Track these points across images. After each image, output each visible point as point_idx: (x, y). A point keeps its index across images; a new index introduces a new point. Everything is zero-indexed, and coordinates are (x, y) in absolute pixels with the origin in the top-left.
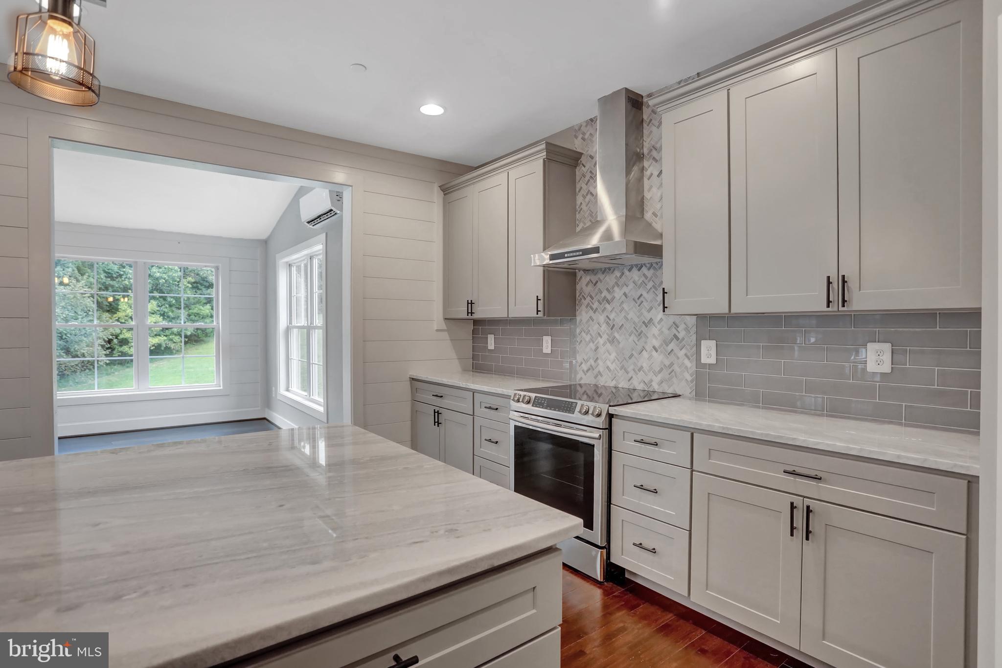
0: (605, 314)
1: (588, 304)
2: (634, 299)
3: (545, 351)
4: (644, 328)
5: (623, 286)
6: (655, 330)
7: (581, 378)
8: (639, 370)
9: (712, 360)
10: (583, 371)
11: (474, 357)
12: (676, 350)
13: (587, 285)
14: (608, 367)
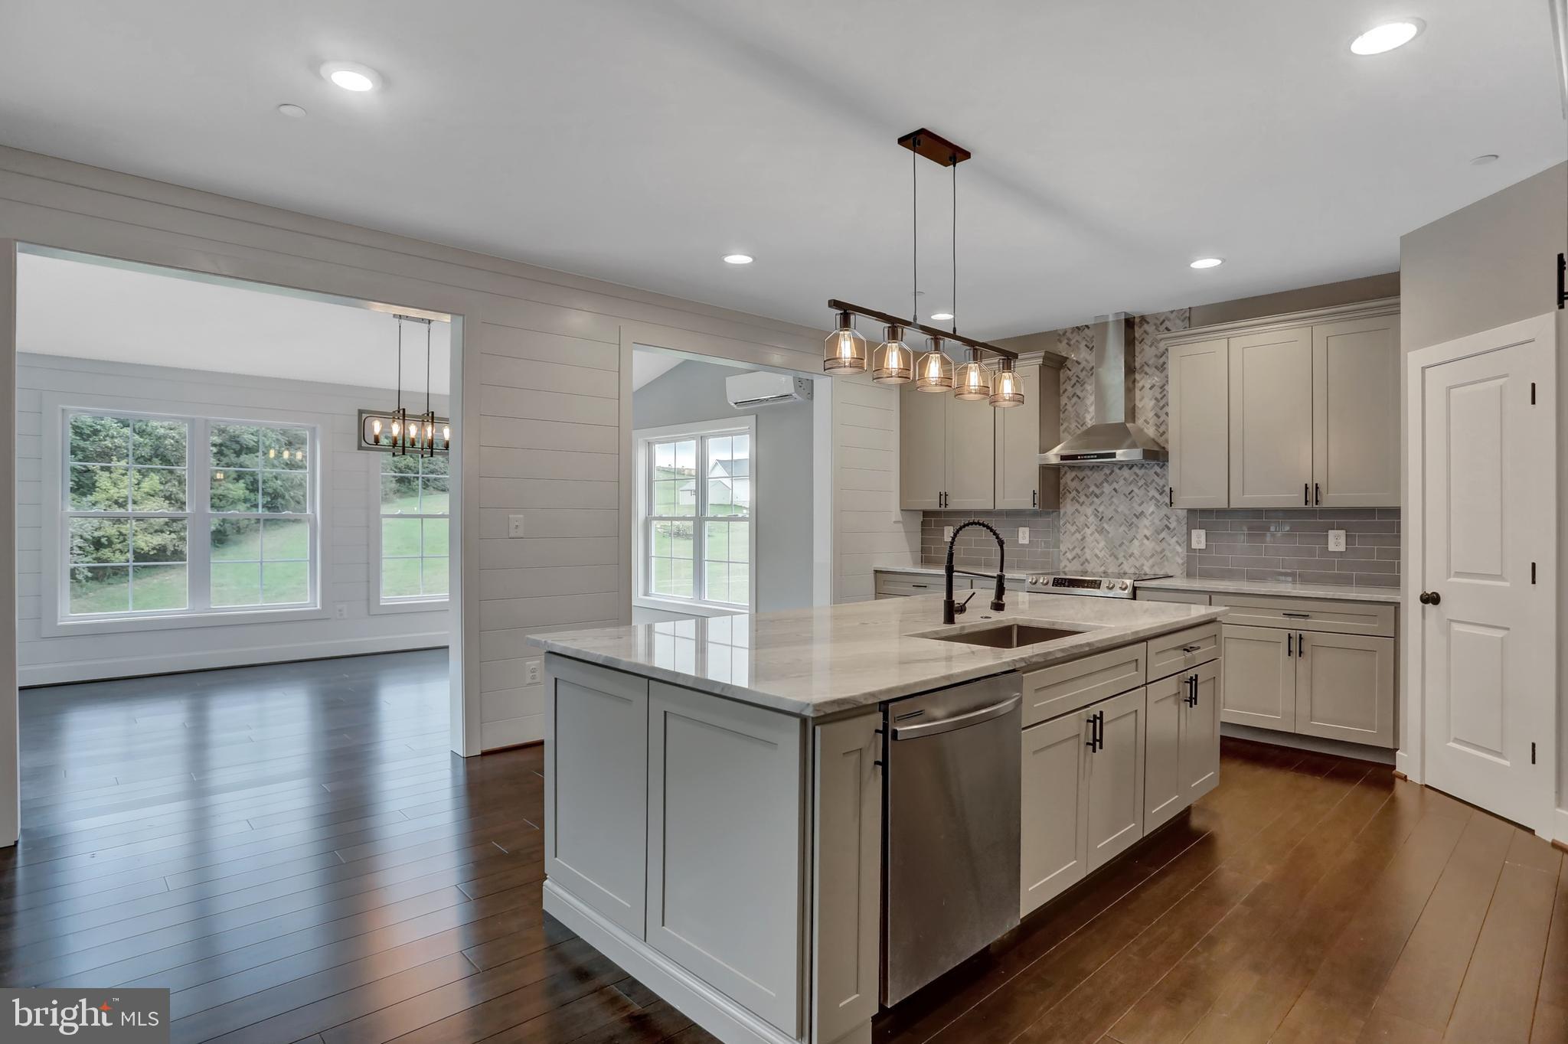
0: (1093, 507)
1: (1074, 498)
2: (1124, 494)
3: (1021, 541)
4: (1134, 519)
5: (1113, 482)
6: (1146, 522)
7: (1066, 566)
8: (1130, 556)
9: (1203, 546)
10: (1068, 559)
11: (923, 550)
12: (1168, 538)
13: (1073, 480)
14: (1096, 556)
